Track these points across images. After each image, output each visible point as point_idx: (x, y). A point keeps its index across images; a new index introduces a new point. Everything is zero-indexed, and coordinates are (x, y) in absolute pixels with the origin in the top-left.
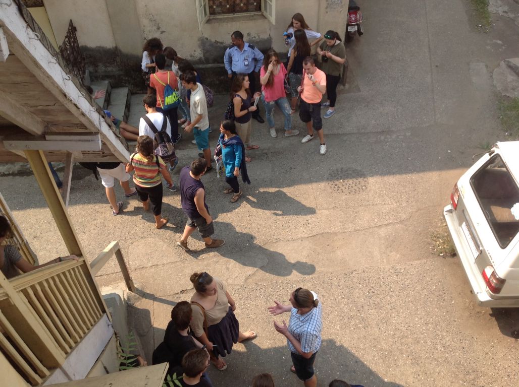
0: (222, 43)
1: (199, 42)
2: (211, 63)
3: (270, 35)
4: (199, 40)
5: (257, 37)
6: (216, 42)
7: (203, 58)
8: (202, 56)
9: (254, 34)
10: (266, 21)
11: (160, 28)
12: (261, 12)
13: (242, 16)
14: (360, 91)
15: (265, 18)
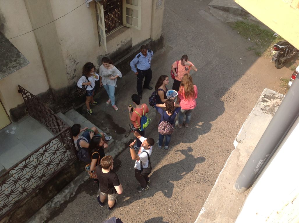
3: (131, 37)
5: (125, 42)
6: (106, 55)
9: (124, 40)
10: (129, 29)
11: (76, 62)
12: (123, 25)
13: (115, 32)
14: (173, 48)
15: (128, 28)
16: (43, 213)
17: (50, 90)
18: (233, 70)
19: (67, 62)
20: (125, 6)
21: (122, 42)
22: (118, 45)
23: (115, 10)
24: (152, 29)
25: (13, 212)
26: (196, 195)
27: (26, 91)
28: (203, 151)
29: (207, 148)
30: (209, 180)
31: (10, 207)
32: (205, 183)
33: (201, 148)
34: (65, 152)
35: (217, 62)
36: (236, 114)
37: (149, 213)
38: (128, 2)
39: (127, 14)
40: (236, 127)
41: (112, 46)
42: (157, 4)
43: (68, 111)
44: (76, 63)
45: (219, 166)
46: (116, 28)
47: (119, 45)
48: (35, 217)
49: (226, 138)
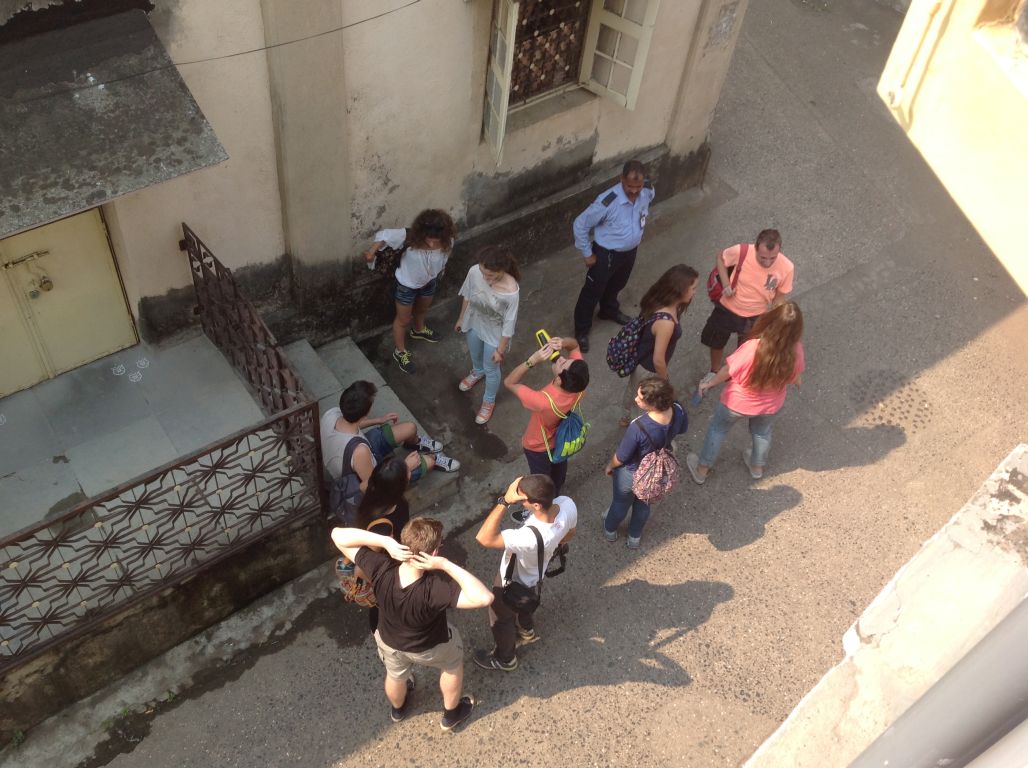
0: (506, 174)
1: (463, 188)
2: (479, 224)
3: (596, 130)
4: (464, 183)
5: (573, 142)
6: (498, 175)
7: (465, 220)
8: (464, 215)
9: (569, 137)
10: (596, 102)
11: (389, 180)
12: (577, 83)
13: (542, 102)
14: (737, 194)
15: (594, 95)
16: (173, 668)
17: (287, 259)
18: (938, 316)
19: (362, 176)
20: (598, 16)
21: (560, 140)
22: (544, 149)
23: (558, 27)
24: (675, 112)
25: (76, 642)
26: (702, 735)
27: (203, 250)
28: (763, 588)
29: (780, 579)
30: (758, 695)
31: (68, 627)
32: (745, 700)
33: (758, 572)
34: (284, 482)
35: (886, 274)
36: (913, 477)
37: (523, 757)
38: (611, 6)
39: (600, 47)
40: (903, 525)
41: (524, 150)
42: (711, 29)
43: (330, 342)
44: (390, 185)
45: (808, 652)
46: (552, 88)
47: (548, 150)
48: (145, 674)
49: (858, 555)
